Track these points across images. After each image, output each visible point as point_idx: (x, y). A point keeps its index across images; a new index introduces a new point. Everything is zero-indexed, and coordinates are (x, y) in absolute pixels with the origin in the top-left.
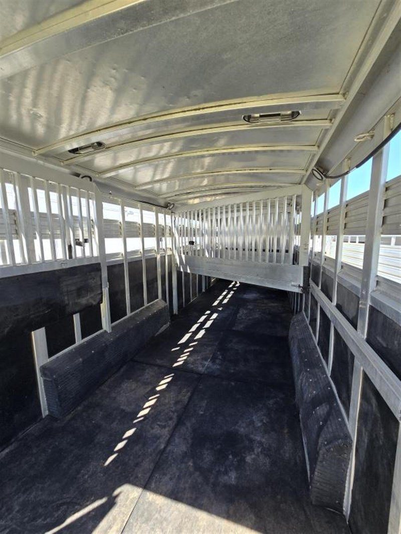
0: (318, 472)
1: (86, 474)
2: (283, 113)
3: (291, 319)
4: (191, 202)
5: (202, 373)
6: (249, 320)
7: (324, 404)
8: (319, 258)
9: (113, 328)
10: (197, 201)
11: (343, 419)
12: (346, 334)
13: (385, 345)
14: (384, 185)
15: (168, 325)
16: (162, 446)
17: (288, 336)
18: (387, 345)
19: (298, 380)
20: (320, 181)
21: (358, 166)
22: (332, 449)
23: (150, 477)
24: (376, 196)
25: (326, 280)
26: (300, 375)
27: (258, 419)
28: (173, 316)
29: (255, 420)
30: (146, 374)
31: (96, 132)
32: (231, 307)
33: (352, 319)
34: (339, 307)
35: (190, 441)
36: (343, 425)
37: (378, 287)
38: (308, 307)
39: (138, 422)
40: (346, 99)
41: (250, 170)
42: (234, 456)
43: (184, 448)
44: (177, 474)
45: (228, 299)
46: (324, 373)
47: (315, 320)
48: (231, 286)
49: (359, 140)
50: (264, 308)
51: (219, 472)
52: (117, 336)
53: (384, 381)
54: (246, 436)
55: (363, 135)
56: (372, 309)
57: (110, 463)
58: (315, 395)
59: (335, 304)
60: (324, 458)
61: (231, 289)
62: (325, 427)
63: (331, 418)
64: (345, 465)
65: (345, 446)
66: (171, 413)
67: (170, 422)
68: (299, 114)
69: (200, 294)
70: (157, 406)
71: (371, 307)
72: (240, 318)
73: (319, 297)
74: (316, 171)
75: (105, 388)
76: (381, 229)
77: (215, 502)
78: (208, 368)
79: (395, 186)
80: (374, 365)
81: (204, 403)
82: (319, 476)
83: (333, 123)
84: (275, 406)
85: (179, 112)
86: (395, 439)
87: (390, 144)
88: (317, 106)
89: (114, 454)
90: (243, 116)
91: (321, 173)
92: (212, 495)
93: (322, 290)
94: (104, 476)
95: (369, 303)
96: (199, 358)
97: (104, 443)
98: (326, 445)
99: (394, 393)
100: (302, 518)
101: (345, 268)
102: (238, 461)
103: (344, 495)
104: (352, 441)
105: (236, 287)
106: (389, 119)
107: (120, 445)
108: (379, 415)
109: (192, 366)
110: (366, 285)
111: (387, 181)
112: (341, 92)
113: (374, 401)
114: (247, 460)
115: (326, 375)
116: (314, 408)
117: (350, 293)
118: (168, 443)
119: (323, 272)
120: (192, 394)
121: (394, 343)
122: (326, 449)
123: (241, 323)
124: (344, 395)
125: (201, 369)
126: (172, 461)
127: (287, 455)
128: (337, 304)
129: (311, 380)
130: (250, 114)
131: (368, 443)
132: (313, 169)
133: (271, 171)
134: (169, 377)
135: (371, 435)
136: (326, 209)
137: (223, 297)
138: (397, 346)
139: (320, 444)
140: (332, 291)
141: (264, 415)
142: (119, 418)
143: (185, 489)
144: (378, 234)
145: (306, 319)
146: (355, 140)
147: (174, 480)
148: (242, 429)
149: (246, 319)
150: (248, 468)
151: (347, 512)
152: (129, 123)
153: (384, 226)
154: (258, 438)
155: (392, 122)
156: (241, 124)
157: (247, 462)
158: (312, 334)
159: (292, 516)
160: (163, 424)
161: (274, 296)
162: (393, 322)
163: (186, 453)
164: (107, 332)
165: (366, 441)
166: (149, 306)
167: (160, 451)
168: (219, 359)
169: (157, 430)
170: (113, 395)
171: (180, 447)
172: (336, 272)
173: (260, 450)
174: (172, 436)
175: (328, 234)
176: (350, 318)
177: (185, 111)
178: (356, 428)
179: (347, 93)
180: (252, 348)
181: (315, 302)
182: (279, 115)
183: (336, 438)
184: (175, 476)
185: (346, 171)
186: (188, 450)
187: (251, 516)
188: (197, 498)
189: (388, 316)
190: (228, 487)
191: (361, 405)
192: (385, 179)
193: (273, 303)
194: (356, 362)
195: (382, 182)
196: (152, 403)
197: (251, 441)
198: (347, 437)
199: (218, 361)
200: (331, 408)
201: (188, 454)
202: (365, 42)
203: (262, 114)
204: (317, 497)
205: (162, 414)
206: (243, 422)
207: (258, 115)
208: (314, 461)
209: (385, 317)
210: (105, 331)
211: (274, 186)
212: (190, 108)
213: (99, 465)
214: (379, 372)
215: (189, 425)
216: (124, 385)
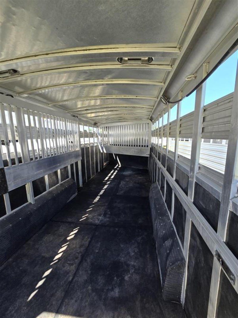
0: (167, 282)
1: (13, 310)
2: (143, 58)
3: (150, 186)
4: (89, 115)
5: (97, 224)
6: (127, 188)
7: (169, 239)
8: (165, 151)
9: (36, 200)
10: (93, 115)
11: (180, 248)
12: (181, 197)
13: (204, 207)
14: (203, 108)
15: (76, 195)
16: (71, 278)
17: (148, 197)
18: (206, 207)
19: (155, 223)
20: (165, 105)
21: (187, 96)
22: (175, 268)
23: (62, 303)
24: (198, 115)
25: (169, 165)
26: (156, 221)
27: (132, 250)
28: (79, 189)
29: (130, 251)
30: (61, 229)
31: (10, 61)
32: (116, 181)
33: (185, 189)
34: (177, 181)
35: (89, 272)
36: (180, 251)
37: (200, 170)
38: (159, 179)
39: (54, 264)
40: (180, 51)
41: (124, 96)
42: (117, 278)
43: (85, 277)
44: (80, 297)
45: (114, 176)
46: (169, 219)
47: (164, 187)
48: (115, 167)
49: (188, 79)
50: (135, 180)
51: (108, 290)
52: (39, 205)
53: (205, 230)
54: (125, 262)
55: (191, 76)
56: (197, 184)
57: (32, 298)
58: (165, 233)
59: (175, 179)
60: (170, 274)
61: (116, 169)
62: (170, 254)
63: (174, 247)
64: (182, 276)
65: (182, 265)
66: (77, 254)
67: (76, 260)
68: (152, 60)
69: (97, 173)
70: (68, 251)
71: (196, 182)
72: (121, 187)
73: (165, 174)
74: (163, 98)
75: (30, 242)
76: (201, 135)
77: (105, 312)
78: (101, 221)
79: (209, 109)
80: (198, 219)
81: (99, 245)
82: (167, 284)
83: (173, 68)
84: (142, 241)
85: (72, 51)
86: (211, 265)
87: (206, 82)
88: (164, 54)
89: (35, 290)
90: (117, 58)
91: (166, 100)
92: (103, 307)
93: (167, 170)
94: (27, 308)
95: (195, 180)
96: (96, 215)
97: (28, 283)
98: (171, 266)
99: (211, 238)
100: (158, 311)
101: (180, 157)
102: (120, 280)
103: (181, 292)
104: (185, 261)
105: (119, 168)
106: (206, 66)
107: (40, 283)
108: (201, 248)
109: (92, 221)
110: (192, 170)
111: (205, 105)
112: (178, 47)
113: (198, 239)
114: (125, 279)
115: (170, 220)
116: (164, 242)
117: (183, 173)
118: (75, 275)
119: (167, 160)
120: (92, 239)
121: (210, 206)
122: (171, 268)
123: (121, 190)
124: (181, 233)
125: (97, 222)
126: (77, 288)
127: (149, 271)
128: (176, 179)
129: (162, 224)
130: (122, 57)
131: (194, 264)
132: (161, 98)
133: (137, 98)
134: (77, 229)
135: (196, 259)
136: (169, 122)
137: (111, 175)
138: (212, 208)
139: (168, 265)
140: (173, 172)
141: (135, 247)
142: (40, 262)
143: (86, 306)
144: (200, 138)
145: (159, 186)
146: (186, 79)
147: (78, 301)
148: (123, 259)
149: (124, 188)
150: (126, 284)
151: (183, 302)
152: (36, 56)
153: (203, 133)
154: (132, 263)
155: (207, 68)
156: (116, 64)
157: (125, 280)
158: (162, 196)
159: (152, 311)
160: (72, 262)
161: (140, 172)
162: (209, 193)
163: (87, 281)
164: (32, 204)
165: (194, 262)
166: (62, 184)
167: (69, 282)
168: (109, 214)
169: (67, 267)
170: (37, 246)
171: (83, 277)
172: (175, 160)
173: (133, 270)
174: (77, 270)
175: (170, 137)
176: (184, 188)
177: (76, 51)
178: (188, 254)
179: (181, 48)
180: (128, 205)
181: (163, 177)
182: (140, 59)
183: (177, 260)
184: (79, 298)
185: (180, 99)
186: (88, 278)
187: (128, 317)
188: (93, 312)
189: (206, 189)
190: (113, 299)
191: (190, 240)
192: (204, 104)
193: (140, 176)
194: (187, 215)
195: (202, 106)
196: (64, 249)
197: (128, 265)
198: (183, 259)
199: (108, 216)
200: (173, 241)
201: (88, 281)
202: (193, 10)
203: (129, 58)
204: (166, 296)
205: (71, 256)
206: (123, 254)
207: (126, 59)
208: (164, 275)
209: (204, 190)
210: (30, 203)
211: (139, 107)
212: (80, 49)
213: (24, 300)
214: (202, 225)
215: (89, 260)
216: (44, 238)
